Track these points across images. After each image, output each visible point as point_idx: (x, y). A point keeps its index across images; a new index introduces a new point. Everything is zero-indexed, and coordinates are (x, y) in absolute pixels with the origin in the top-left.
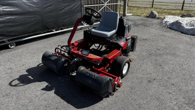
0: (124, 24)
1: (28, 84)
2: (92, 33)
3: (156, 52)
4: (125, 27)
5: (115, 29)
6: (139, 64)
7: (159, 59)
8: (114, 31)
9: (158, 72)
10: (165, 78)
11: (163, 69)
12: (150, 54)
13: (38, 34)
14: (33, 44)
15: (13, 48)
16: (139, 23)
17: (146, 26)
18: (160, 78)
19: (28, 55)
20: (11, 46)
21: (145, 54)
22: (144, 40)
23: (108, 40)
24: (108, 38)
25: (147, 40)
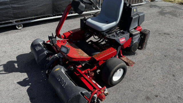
0: (132, 15)
1: (9, 73)
2: (87, 23)
3: (174, 53)
4: (132, 18)
5: (116, 20)
6: (145, 69)
7: (175, 65)
8: (114, 24)
9: (166, 85)
10: (174, 97)
11: (175, 82)
12: (165, 56)
13: (47, 17)
14: (40, 27)
15: (20, 29)
16: (168, 10)
17: (175, 15)
18: (166, 96)
19: (29, 39)
20: (19, 27)
21: (159, 54)
22: (165, 34)
23: (104, 34)
24: (103, 32)
25: (169, 34)
